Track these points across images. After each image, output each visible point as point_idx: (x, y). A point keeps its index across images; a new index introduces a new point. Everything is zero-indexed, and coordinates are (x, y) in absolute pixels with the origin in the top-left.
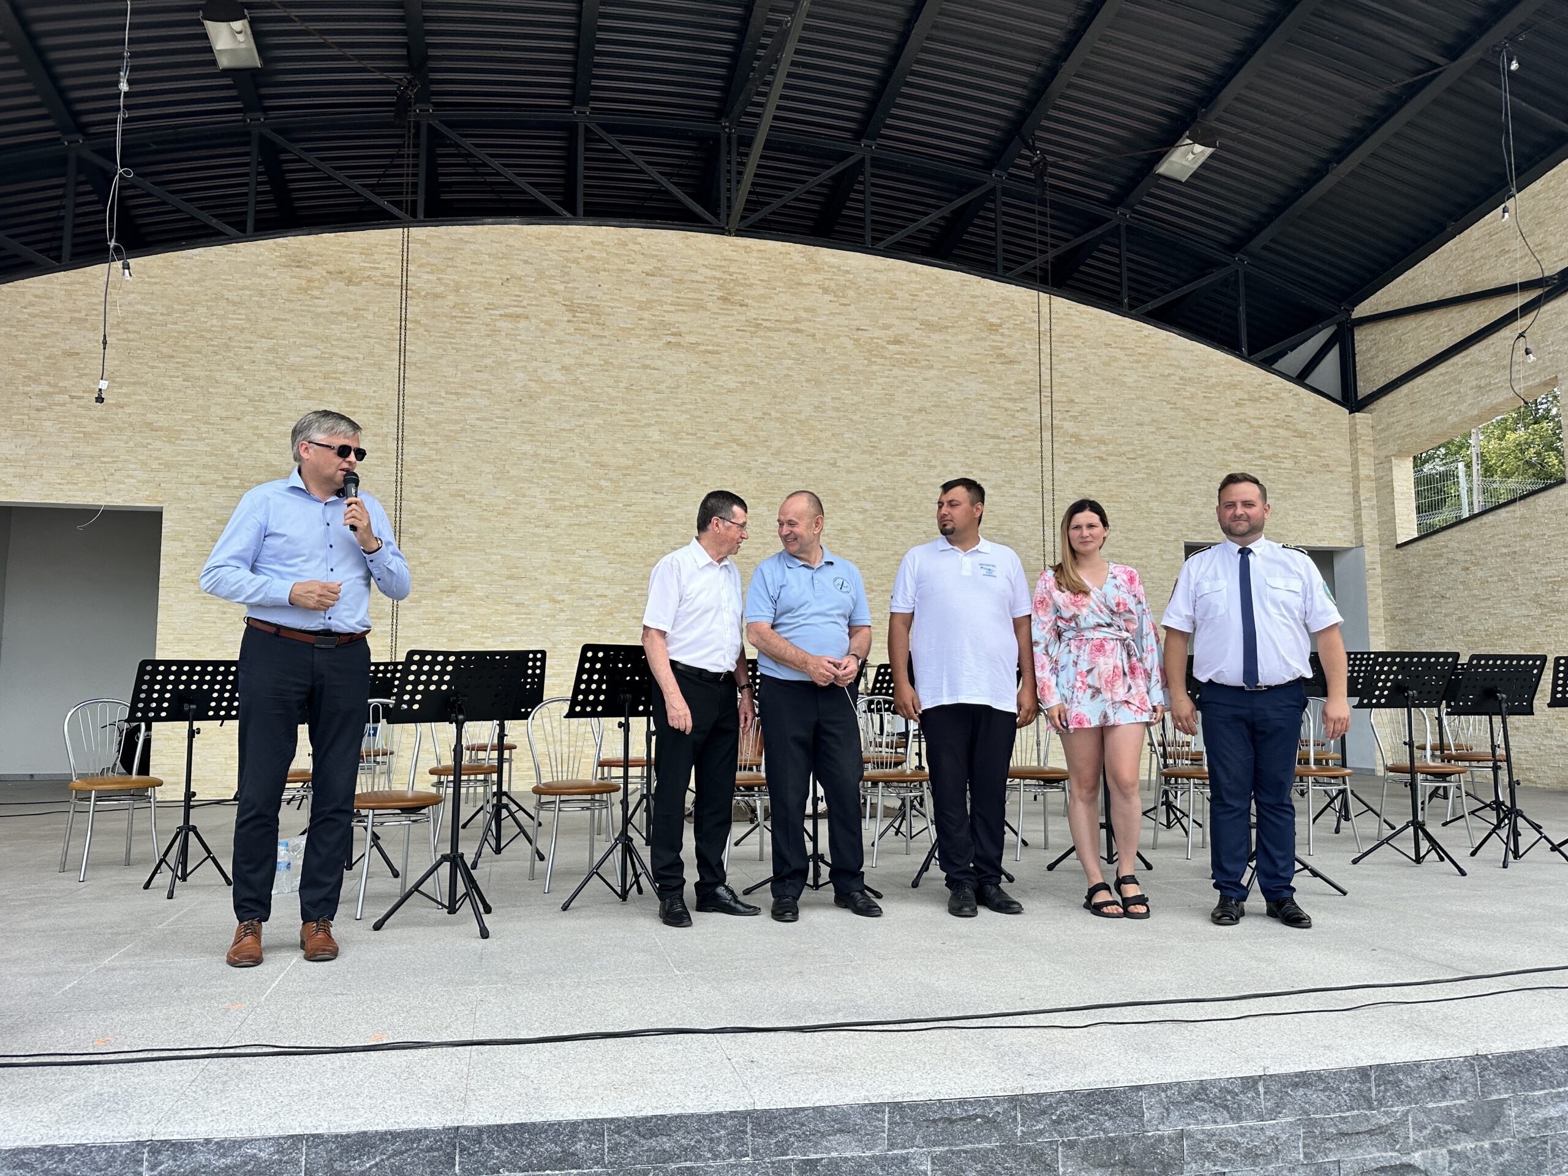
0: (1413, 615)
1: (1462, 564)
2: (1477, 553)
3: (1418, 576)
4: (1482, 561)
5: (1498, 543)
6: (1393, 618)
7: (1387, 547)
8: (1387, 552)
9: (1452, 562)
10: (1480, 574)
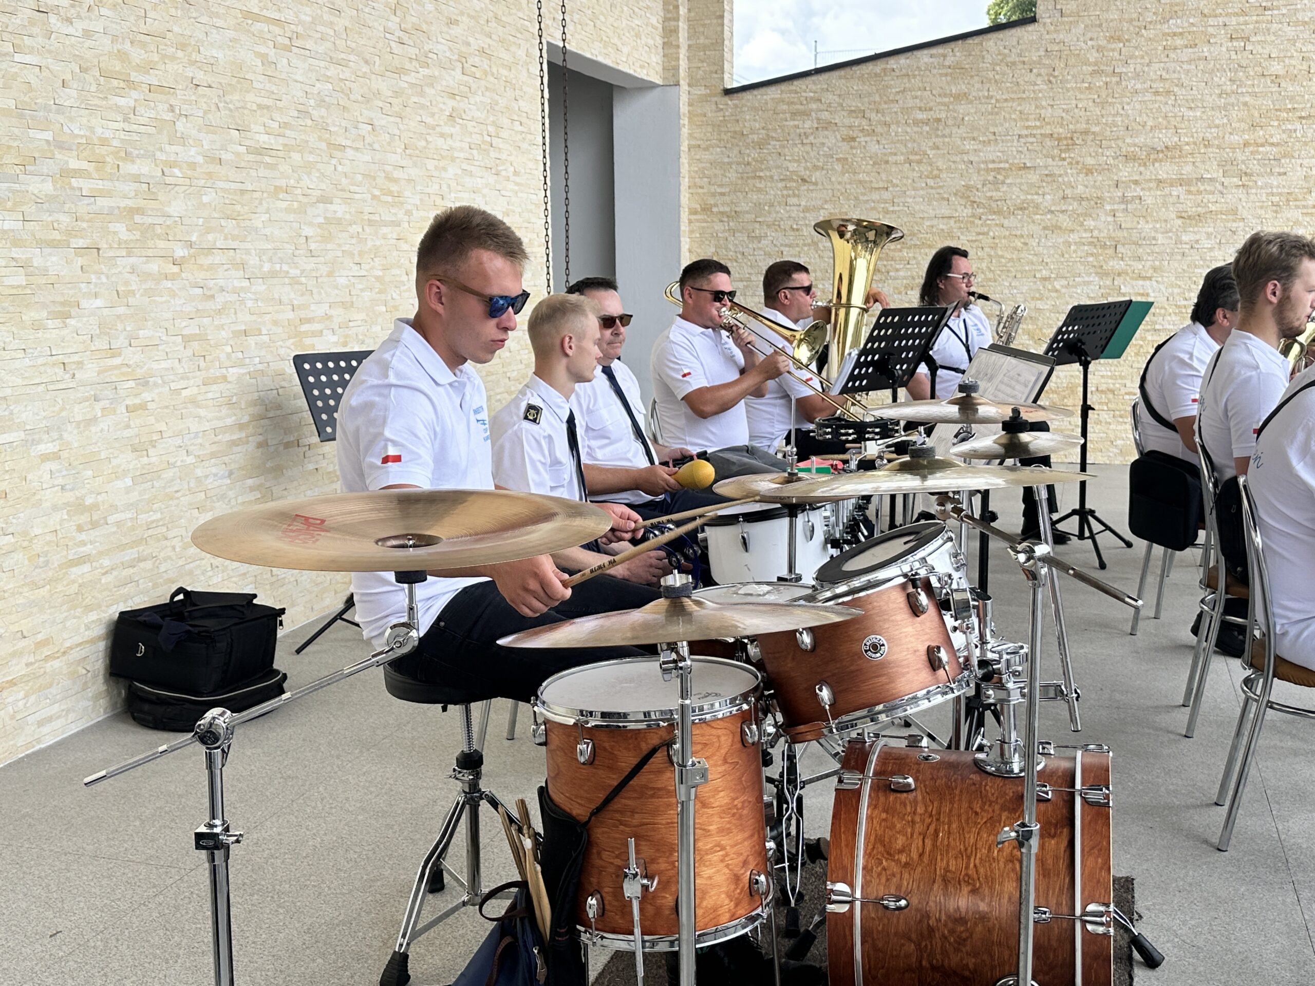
0: (744, 206)
1: (844, 131)
2: (873, 116)
3: (761, 145)
4: (879, 129)
5: (910, 103)
6: (706, 209)
7: (702, 91)
8: (704, 99)
9: (828, 125)
10: (874, 148)
